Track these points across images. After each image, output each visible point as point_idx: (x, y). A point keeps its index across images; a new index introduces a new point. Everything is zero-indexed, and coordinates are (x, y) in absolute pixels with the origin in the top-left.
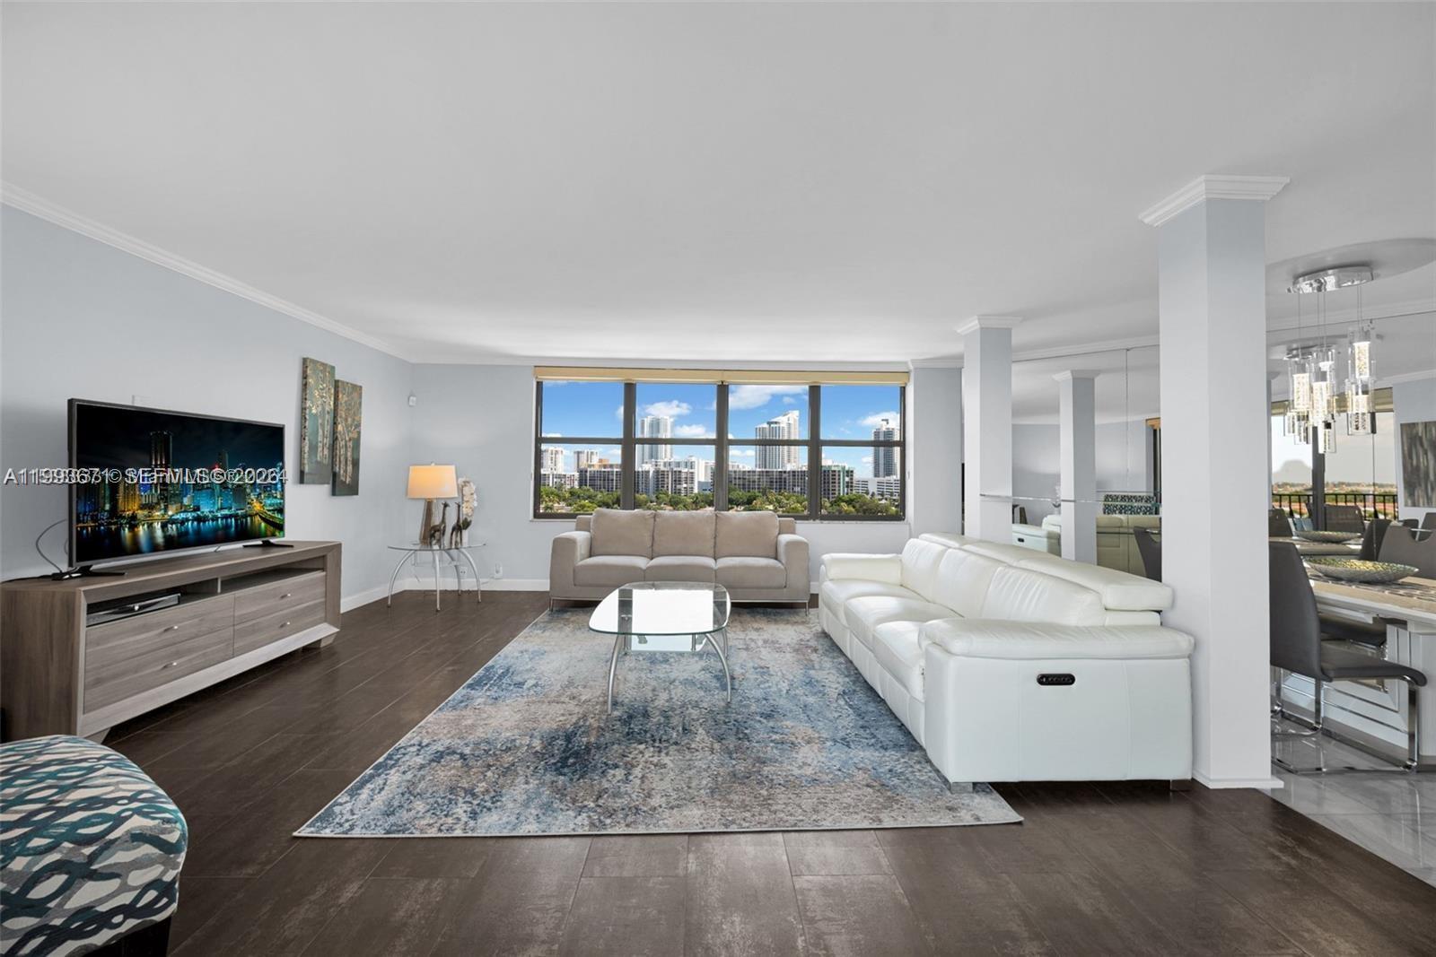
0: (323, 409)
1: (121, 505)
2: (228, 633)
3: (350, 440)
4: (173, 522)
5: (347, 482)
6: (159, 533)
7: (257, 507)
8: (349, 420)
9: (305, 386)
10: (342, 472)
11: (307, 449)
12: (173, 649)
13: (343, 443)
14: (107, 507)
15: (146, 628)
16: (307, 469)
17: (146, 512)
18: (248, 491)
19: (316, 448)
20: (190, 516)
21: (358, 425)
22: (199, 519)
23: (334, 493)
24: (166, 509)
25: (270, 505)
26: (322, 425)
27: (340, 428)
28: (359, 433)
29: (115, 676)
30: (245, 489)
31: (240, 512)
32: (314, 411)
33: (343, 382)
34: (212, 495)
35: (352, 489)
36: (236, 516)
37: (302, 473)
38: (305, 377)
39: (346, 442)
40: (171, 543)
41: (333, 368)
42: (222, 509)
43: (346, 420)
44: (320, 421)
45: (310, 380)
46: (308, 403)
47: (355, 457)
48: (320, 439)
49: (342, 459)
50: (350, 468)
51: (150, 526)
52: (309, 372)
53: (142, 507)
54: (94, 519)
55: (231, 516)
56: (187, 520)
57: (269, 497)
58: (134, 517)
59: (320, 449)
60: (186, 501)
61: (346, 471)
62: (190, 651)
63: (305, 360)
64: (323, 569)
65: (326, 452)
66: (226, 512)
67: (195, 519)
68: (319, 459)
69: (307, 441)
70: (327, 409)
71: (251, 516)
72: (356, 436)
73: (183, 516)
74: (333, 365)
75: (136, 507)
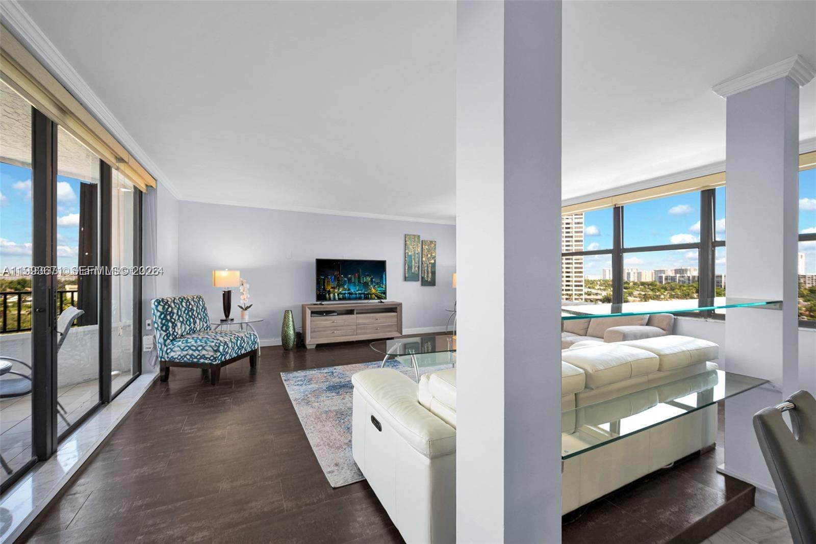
0: (415, 253)
1: (326, 287)
2: (355, 327)
3: (430, 263)
4: (341, 294)
5: (429, 280)
6: (337, 297)
7: (373, 291)
8: (429, 256)
9: (406, 245)
10: (425, 276)
11: (407, 268)
12: (335, 328)
13: (426, 265)
14: (322, 287)
15: (326, 320)
16: (407, 275)
17: (333, 290)
18: (370, 284)
19: (411, 267)
20: (347, 292)
21: (434, 258)
23: (422, 285)
24: (339, 289)
25: (380, 291)
26: (414, 259)
27: (424, 259)
28: (435, 261)
29: (318, 331)
30: (368, 283)
31: (366, 292)
32: (410, 254)
33: (425, 241)
34: (355, 285)
35: (432, 283)
36: (364, 294)
37: (405, 277)
38: (406, 241)
39: (427, 265)
41: (419, 236)
42: (358, 290)
43: (427, 256)
44: (413, 257)
45: (408, 242)
46: (407, 251)
47: (433, 270)
48: (413, 264)
49: (425, 271)
50: (430, 275)
51: (334, 294)
52: (407, 239)
53: (332, 288)
54: (319, 291)
55: (362, 294)
56: (345, 293)
57: (379, 287)
58: (329, 291)
59: (413, 268)
60: (345, 287)
61: (428, 276)
62: (340, 330)
63: (405, 235)
64: (396, 312)
65: (417, 269)
66: (360, 292)
67: (348, 293)
68: (413, 272)
69: (407, 265)
70: (417, 252)
71: (370, 294)
72: (433, 261)
73: (344, 292)
74: (419, 234)
75: (330, 288)
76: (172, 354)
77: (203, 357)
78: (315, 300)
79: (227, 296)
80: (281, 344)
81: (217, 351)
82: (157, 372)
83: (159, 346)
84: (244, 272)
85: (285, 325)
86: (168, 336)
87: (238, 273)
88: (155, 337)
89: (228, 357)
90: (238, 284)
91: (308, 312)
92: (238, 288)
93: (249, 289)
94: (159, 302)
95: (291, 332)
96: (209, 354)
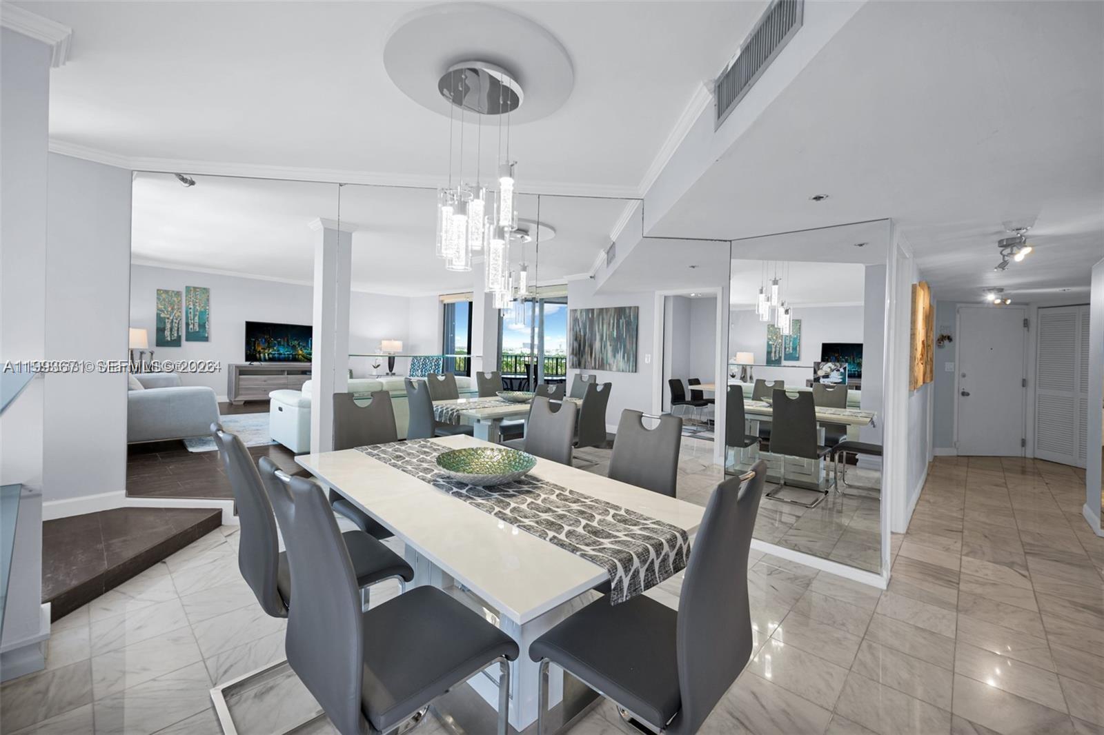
22: (280, 354)
40: (271, 360)
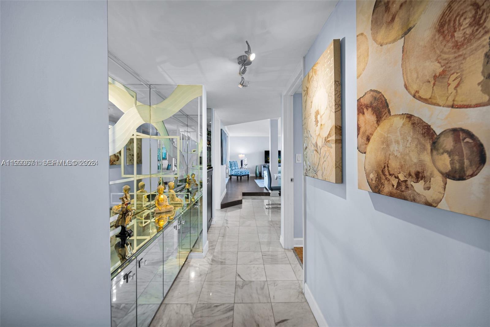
76: (232, 173)
77: (238, 174)
78: (264, 163)
79: (242, 161)
80: (255, 176)
81: (241, 172)
82: (229, 177)
83: (229, 172)
84: (246, 155)
85: (256, 170)
86: (231, 169)
87: (244, 155)
88: (228, 170)
89: (243, 175)
90: (244, 158)
91: (262, 166)
92: (244, 159)
93: (247, 160)
94: (230, 162)
95: (258, 172)
96: (239, 173)
